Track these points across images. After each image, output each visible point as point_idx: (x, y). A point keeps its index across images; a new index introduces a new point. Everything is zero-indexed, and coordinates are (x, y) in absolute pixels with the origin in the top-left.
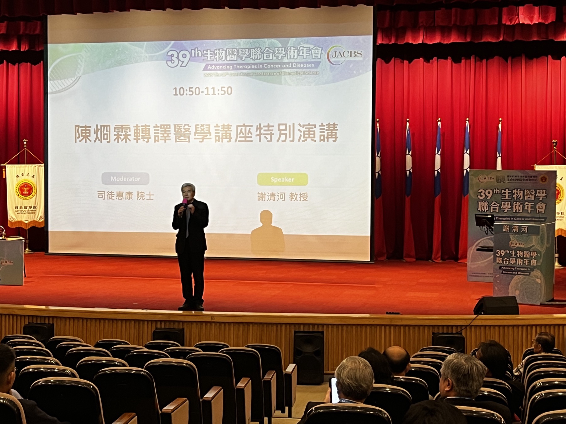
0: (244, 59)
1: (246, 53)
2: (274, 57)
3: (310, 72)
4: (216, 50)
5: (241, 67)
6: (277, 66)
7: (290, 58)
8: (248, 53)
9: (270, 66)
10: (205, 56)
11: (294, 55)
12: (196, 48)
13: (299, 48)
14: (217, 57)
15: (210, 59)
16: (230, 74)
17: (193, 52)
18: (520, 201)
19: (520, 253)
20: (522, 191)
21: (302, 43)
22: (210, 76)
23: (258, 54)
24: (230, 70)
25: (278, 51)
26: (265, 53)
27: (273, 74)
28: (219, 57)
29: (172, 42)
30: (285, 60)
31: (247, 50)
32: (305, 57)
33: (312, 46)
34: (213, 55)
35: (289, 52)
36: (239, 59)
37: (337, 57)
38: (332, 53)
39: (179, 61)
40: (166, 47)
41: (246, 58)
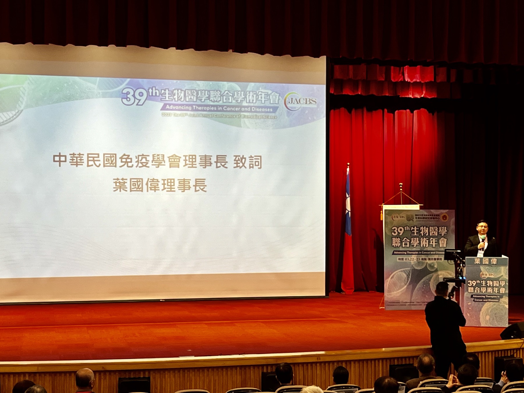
0: (203, 100)
1: (205, 95)
2: (234, 100)
3: (269, 116)
4: (175, 90)
5: (200, 108)
6: (237, 109)
7: (249, 102)
8: (208, 94)
9: (229, 108)
10: (163, 95)
11: (253, 99)
12: (153, 87)
13: (257, 93)
14: (176, 97)
15: (169, 98)
16: (189, 115)
17: (150, 91)
18: (427, 237)
19: (490, 283)
21: (260, 88)
22: (168, 115)
23: (217, 96)
24: (190, 111)
25: (237, 95)
26: (224, 95)
27: (233, 117)
28: (178, 98)
29: (128, 80)
30: (245, 104)
31: (207, 92)
32: (263, 102)
33: (270, 92)
34: (171, 95)
35: (248, 96)
36: (198, 101)
37: (294, 103)
38: (289, 99)
39: (136, 100)
40: (121, 84)
41: (206, 100)
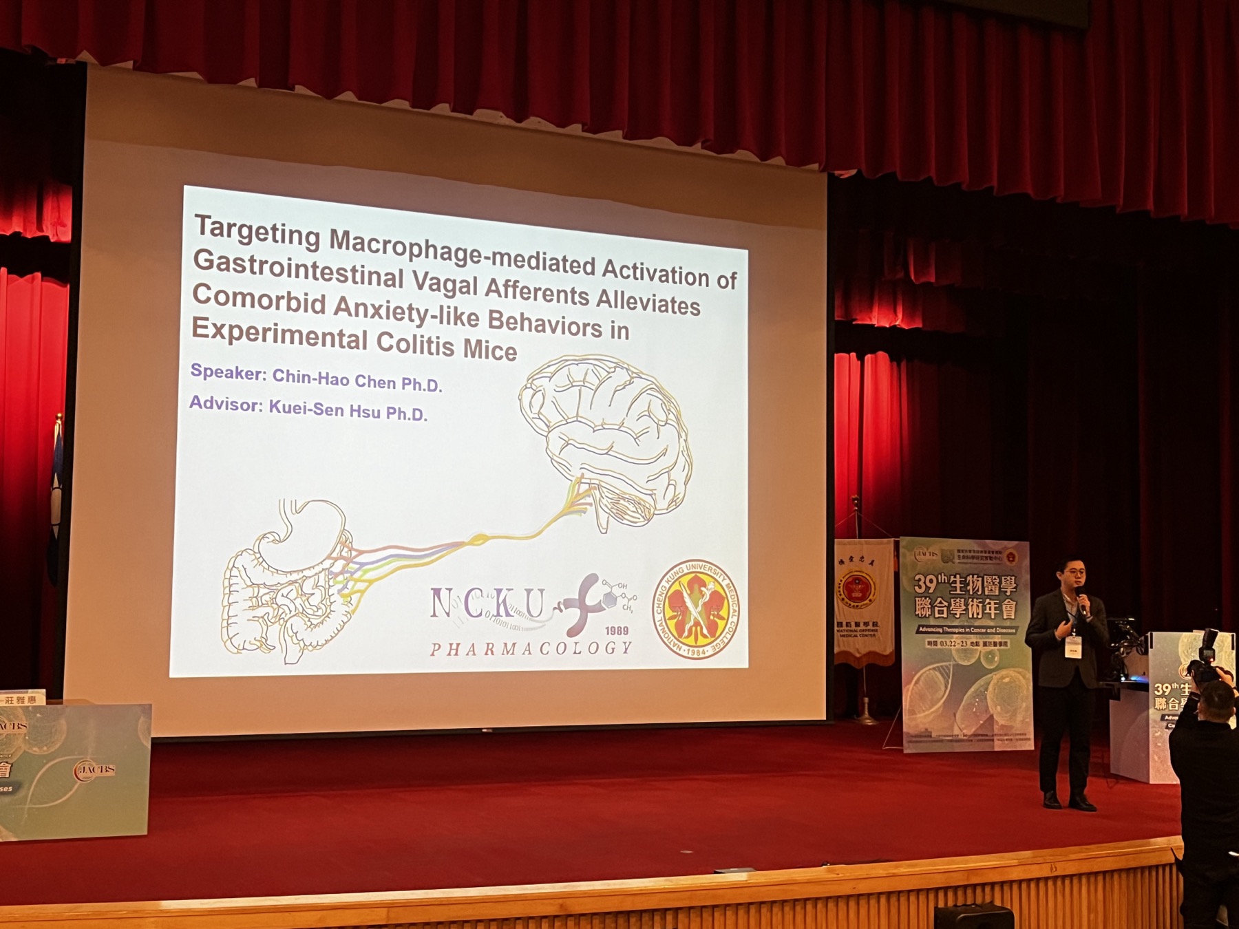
18: (979, 597)
20: (980, 579)
